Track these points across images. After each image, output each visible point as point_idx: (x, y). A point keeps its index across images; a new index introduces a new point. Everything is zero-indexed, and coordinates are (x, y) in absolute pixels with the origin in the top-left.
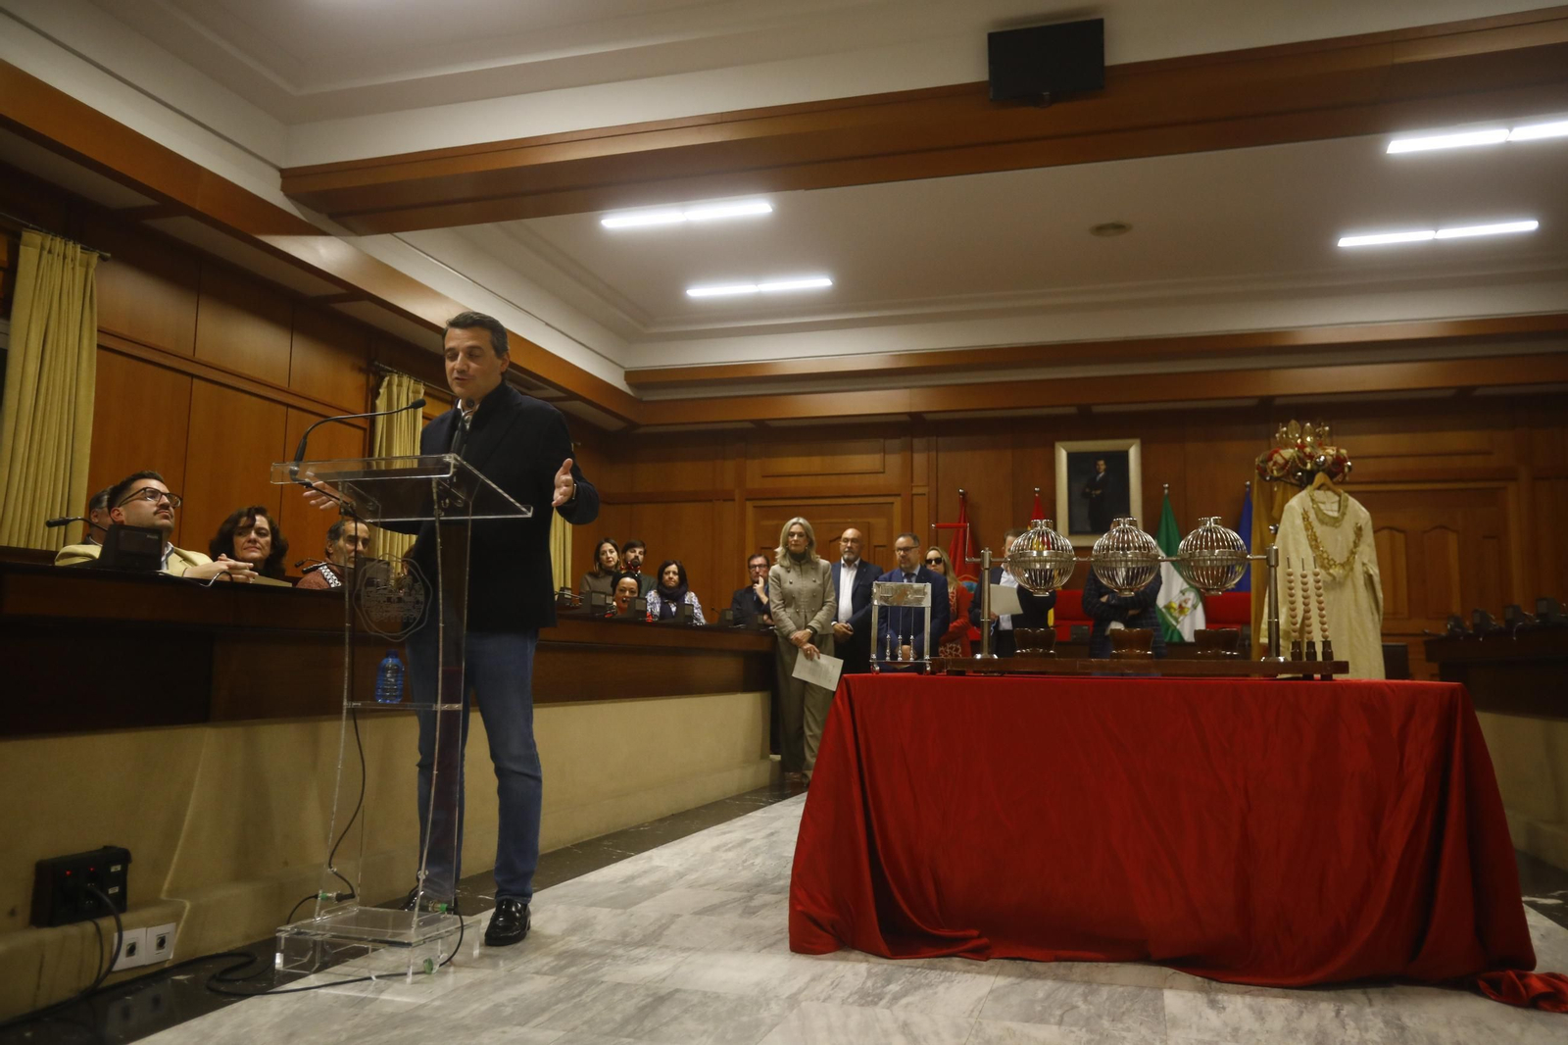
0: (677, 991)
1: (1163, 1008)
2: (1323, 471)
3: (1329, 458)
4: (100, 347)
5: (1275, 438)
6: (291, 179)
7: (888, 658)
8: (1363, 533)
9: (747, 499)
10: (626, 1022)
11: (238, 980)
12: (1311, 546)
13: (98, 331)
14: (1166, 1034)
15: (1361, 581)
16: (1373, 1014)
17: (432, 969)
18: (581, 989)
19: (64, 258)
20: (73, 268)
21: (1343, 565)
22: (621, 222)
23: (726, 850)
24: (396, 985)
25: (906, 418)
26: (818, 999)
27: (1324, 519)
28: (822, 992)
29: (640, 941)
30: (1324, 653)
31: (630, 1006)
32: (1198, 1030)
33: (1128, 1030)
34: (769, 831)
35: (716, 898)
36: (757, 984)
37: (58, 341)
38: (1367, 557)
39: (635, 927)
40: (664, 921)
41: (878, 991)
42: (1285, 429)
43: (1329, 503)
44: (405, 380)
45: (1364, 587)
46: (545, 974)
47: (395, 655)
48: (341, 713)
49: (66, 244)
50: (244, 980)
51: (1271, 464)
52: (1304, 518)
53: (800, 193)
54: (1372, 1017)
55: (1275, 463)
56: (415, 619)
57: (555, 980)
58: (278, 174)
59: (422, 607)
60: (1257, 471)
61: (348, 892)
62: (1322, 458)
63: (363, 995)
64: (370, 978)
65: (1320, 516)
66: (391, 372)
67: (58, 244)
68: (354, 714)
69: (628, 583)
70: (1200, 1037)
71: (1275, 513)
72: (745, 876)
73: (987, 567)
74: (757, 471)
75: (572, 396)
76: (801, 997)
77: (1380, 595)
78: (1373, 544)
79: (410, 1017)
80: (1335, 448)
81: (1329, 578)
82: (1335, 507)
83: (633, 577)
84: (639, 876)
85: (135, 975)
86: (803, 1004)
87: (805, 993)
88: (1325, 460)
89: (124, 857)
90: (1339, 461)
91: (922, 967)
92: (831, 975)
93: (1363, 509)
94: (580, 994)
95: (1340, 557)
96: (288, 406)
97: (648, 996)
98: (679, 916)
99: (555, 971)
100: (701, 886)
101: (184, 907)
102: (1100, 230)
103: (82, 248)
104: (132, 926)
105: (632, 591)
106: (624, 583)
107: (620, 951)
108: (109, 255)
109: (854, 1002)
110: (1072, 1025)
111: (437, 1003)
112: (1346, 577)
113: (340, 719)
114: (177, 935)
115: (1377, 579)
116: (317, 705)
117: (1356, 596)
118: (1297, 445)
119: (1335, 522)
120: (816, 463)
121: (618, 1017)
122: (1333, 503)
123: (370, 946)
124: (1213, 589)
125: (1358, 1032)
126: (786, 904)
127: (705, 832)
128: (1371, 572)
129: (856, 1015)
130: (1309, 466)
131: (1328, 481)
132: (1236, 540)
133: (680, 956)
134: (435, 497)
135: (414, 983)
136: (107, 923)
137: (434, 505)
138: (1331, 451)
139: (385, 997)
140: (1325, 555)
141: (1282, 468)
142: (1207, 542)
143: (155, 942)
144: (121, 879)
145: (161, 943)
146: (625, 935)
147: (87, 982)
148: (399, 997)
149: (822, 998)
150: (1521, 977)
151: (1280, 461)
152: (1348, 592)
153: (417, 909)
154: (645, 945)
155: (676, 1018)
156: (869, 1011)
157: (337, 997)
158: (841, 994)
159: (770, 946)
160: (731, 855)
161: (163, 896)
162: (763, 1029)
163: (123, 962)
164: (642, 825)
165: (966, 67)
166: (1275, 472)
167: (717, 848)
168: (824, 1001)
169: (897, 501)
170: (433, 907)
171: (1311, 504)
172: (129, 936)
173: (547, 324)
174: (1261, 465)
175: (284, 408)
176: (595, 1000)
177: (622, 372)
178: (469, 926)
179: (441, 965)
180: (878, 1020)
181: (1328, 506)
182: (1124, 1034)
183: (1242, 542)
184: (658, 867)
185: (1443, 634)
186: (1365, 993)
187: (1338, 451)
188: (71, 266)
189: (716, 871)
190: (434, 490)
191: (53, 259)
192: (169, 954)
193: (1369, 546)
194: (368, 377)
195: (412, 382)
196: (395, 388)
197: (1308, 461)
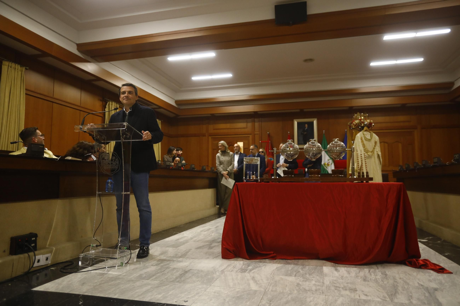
0: (191, 270)
1: (323, 271)
2: (366, 126)
3: (368, 123)
4: (26, 94)
5: (353, 117)
6: (80, 46)
7: (248, 178)
8: (377, 143)
9: (209, 136)
10: (177, 278)
11: (69, 269)
12: (363, 147)
13: (26, 89)
14: (324, 278)
15: (376, 156)
16: (379, 271)
17: (123, 265)
18: (164, 269)
19: (15, 69)
20: (18, 72)
21: (371, 152)
22: (173, 58)
23: (204, 232)
24: (113, 269)
25: (253, 113)
26: (229, 271)
27: (366, 140)
28: (231, 269)
29: (181, 256)
30: (366, 175)
31: (178, 274)
32: (332, 277)
33: (314, 277)
34: (215, 226)
35: (202, 244)
36: (213, 267)
37: (14, 92)
38: (378, 150)
39: (179, 253)
40: (187, 251)
41: (246, 269)
42: (356, 115)
43: (368, 135)
44: (113, 103)
45: (377, 158)
46: (154, 266)
47: (111, 179)
48: (96, 195)
49: (15, 65)
50: (70, 269)
51: (352, 124)
52: (361, 139)
53: (223, 50)
54: (378, 272)
55: (353, 124)
56: (116, 169)
57: (157, 267)
58: (76, 45)
59: (118, 165)
60: (348, 127)
61: (99, 244)
62: (366, 123)
63: (104, 272)
64: (106, 268)
65: (365, 138)
66: (109, 101)
67: (13, 65)
68: (100, 195)
69: (177, 159)
70: (333, 279)
71: (353, 138)
72: (209, 238)
74: (212, 128)
75: (160, 107)
76: (225, 271)
77: (381, 160)
78: (379, 146)
79: (116, 278)
80: (369, 120)
81: (368, 155)
82: (370, 136)
83: (179, 158)
84: (180, 239)
85: (40, 268)
86: (225, 273)
87: (226, 269)
88: (367, 123)
89: (36, 236)
90: (370, 124)
91: (258, 262)
92: (233, 265)
93: (377, 137)
94: (164, 271)
95: (371, 149)
96: (80, 110)
97: (183, 271)
98: (191, 249)
99: (157, 265)
100: (198, 241)
101: (53, 249)
102: (306, 61)
103: (20, 66)
104: (38, 255)
105: (178, 161)
106: (176, 159)
107: (175, 259)
108: (28, 68)
109: (239, 272)
110: (298, 277)
111: (124, 274)
112: (372, 155)
113: (96, 197)
114: (51, 257)
115: (380, 156)
116: (89, 193)
117: (375, 160)
118: (359, 119)
119: (369, 140)
120: (228, 126)
121: (174, 277)
122: (369, 135)
123: (105, 259)
124: (337, 158)
125: (374, 276)
126: (221, 246)
127: (198, 227)
128: (379, 154)
129: (240, 275)
130: (362, 125)
131: (368, 129)
132: (343, 145)
133: (191, 260)
134: (121, 135)
135: (118, 269)
136: (31, 254)
137: (121, 137)
138: (368, 121)
139: (110, 273)
140: (367, 149)
141: (355, 125)
142: (335, 145)
143: (45, 259)
144: (35, 242)
145: (47, 259)
146: (176, 255)
147: (26, 270)
148: (113, 273)
149: (231, 271)
150: (417, 260)
151: (355, 124)
152: (373, 159)
153: (118, 249)
154: (182, 257)
155: (190, 277)
156: (243, 274)
157: (96, 273)
158: (235, 270)
159: (216, 257)
160: (205, 233)
161: (47, 246)
162: (214, 279)
163: (36, 264)
164: (181, 225)
165: (269, 15)
166: (353, 127)
167: (202, 231)
168: (231, 272)
169: (251, 136)
170: (123, 248)
171: (363, 135)
172: (38, 257)
173: (153, 87)
174: (350, 125)
175: (79, 111)
176: (168, 272)
177: (174, 101)
178: (133, 253)
179: (125, 264)
180: (246, 276)
181: (368, 136)
182: (313, 278)
183: (344, 145)
184: (185, 236)
185: (398, 170)
186: (376, 266)
187: (370, 121)
188: (17, 71)
189: (201, 237)
190: (121, 133)
191: (12, 69)
192: (49, 262)
193: (378, 146)
194: (103, 103)
195: (115, 104)
196: (110, 106)
197: (362, 124)
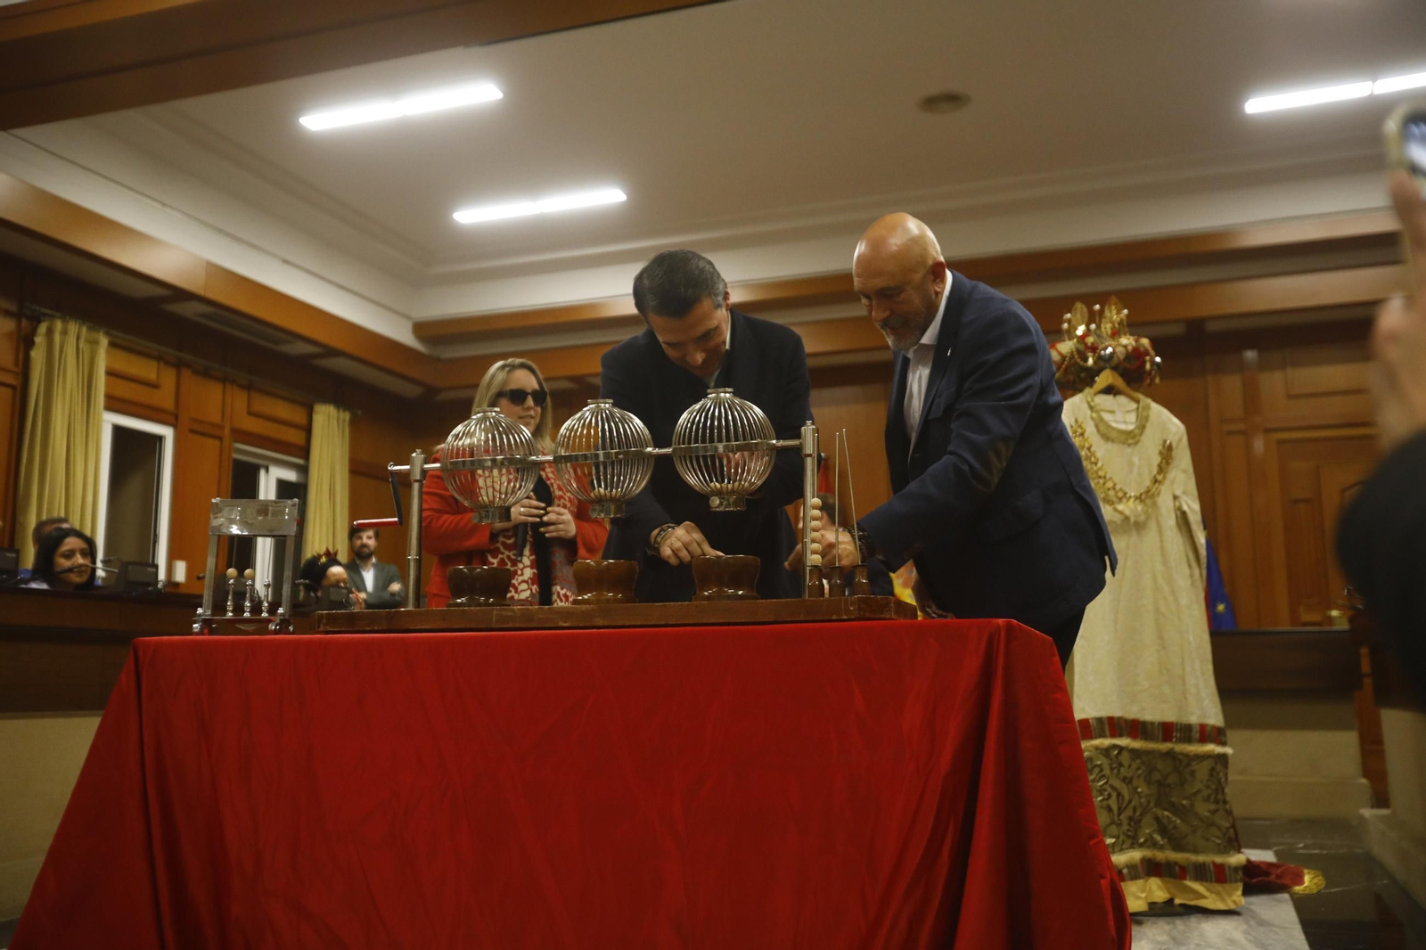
2: (1115, 368)
3: (1120, 350)
8: (1174, 453)
15: (1170, 521)
27: (1107, 434)
38: (1181, 489)
43: (1120, 413)
45: (1175, 529)
52: (1077, 433)
62: (1110, 350)
65: (1101, 429)
66: (52, 317)
73: (418, 478)
75: (331, 352)
77: (1201, 538)
78: (1191, 470)
81: (1117, 517)
82: (1132, 417)
90: (1136, 355)
93: (1176, 420)
95: (1135, 487)
112: (1146, 515)
117: (1161, 541)
119: (1130, 438)
122: (1128, 412)
128: (1185, 508)
130: (1091, 361)
131: (1119, 383)
140: (1110, 485)
152: (1151, 536)
171: (1089, 412)
177: (407, 325)
181: (1119, 416)
193: (1184, 471)
194: (19, 325)
195: (84, 329)
196: (57, 337)
197: (1090, 354)
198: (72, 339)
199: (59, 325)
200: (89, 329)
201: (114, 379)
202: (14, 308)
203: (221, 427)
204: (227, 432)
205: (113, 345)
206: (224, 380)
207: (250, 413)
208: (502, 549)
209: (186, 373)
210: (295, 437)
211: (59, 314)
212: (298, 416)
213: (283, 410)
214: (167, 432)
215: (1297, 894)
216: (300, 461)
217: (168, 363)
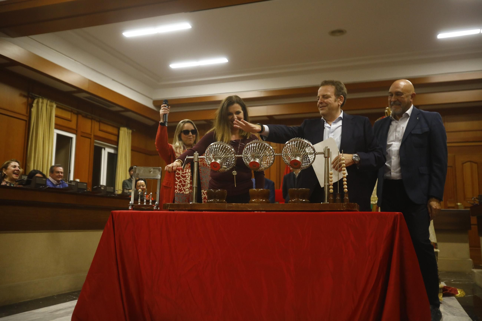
66: (39, 97)
73: (196, 161)
75: (127, 110)
102: (333, 33)
177: (151, 102)
194: (28, 100)
195: (49, 102)
196: (40, 104)
198: (45, 105)
199: (41, 100)
200: (50, 101)
201: (57, 118)
202: (26, 94)
203: (91, 135)
204: (92, 136)
205: (57, 107)
206: (92, 119)
207: (100, 130)
208: (181, 177)
209: (80, 116)
210: (113, 138)
211: (40, 97)
212: (114, 131)
213: (110, 129)
214: (73, 136)
215: (457, 297)
216: (115, 146)
217: (74, 113)
